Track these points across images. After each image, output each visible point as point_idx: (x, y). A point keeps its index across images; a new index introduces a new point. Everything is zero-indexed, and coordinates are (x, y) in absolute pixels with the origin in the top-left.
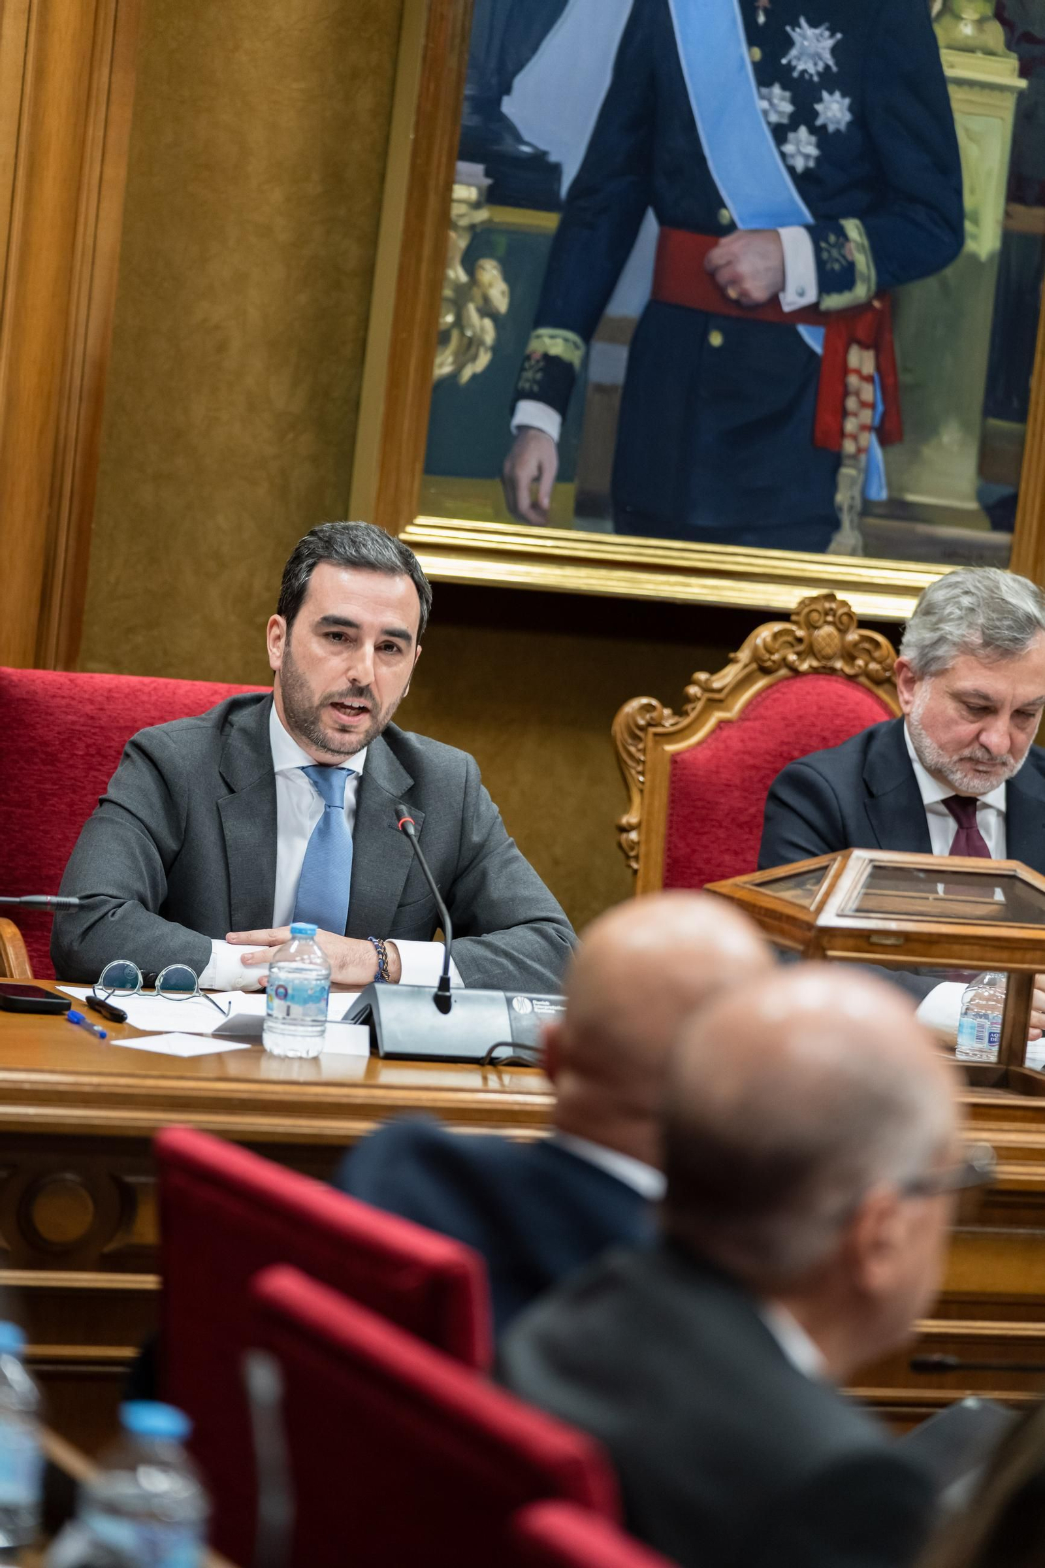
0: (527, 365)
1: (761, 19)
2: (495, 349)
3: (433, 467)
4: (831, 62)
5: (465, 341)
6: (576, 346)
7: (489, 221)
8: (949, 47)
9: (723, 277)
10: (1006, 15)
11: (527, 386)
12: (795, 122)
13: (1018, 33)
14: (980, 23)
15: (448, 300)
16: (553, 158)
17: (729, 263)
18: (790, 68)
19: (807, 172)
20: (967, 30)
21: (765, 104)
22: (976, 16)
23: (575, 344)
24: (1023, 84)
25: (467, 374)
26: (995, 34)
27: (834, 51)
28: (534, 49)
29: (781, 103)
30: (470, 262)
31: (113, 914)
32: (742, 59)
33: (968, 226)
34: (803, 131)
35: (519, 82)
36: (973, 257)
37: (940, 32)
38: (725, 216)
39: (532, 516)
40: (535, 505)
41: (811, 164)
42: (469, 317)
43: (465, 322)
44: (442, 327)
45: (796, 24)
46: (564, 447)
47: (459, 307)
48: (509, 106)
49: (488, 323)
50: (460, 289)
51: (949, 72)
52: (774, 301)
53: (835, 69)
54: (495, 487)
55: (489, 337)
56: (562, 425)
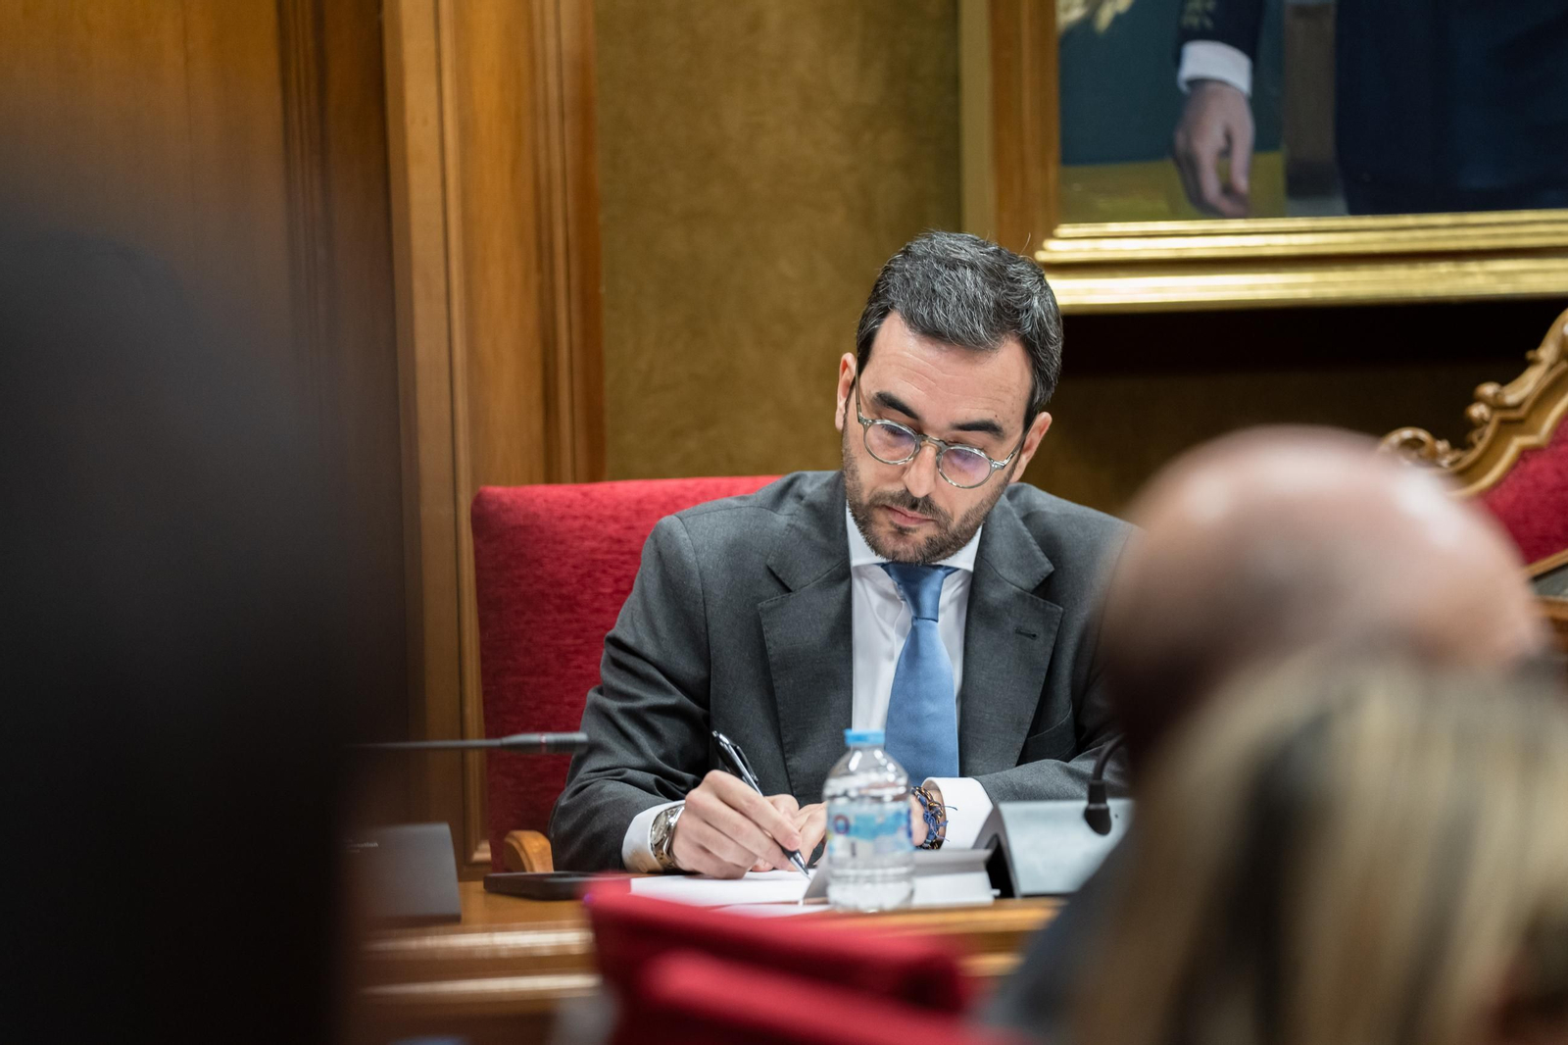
3: (1071, 156)
11: (1195, 21)
25: (1105, 16)
39: (1225, 204)
40: (1228, 189)
46: (1260, 101)
54: (1167, 170)
56: (1252, 70)
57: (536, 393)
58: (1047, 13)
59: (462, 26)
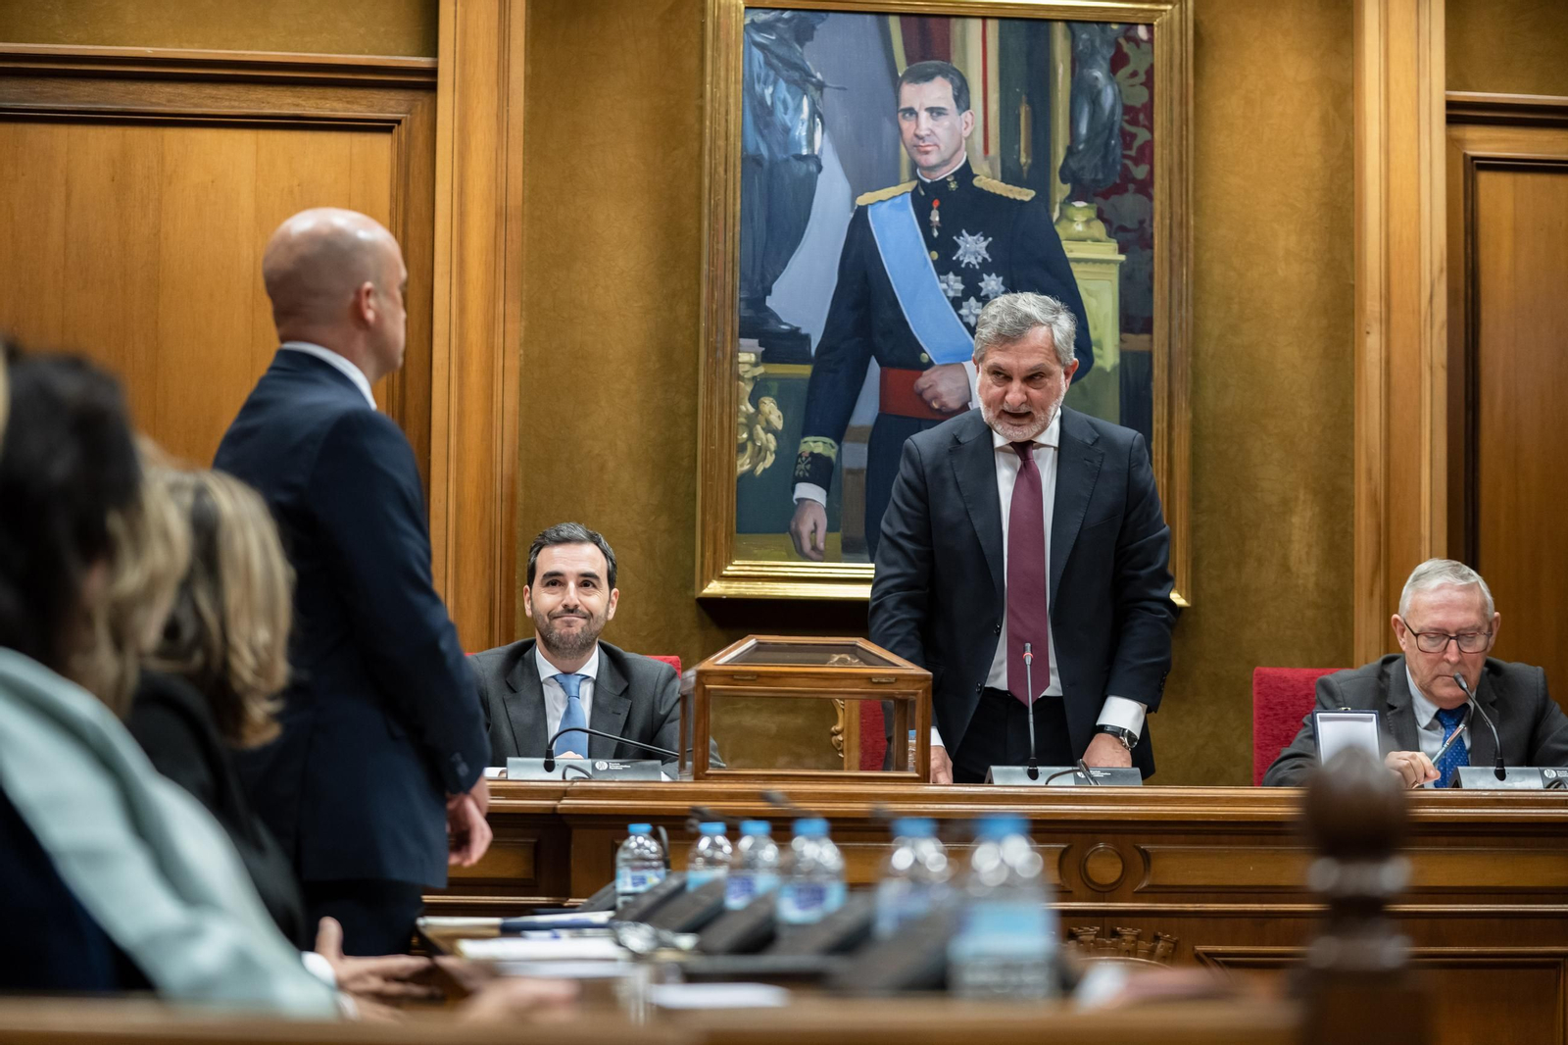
0: (799, 460)
1: (936, 234)
2: (776, 452)
3: (741, 529)
4: (987, 256)
5: (757, 448)
6: (833, 447)
7: (765, 373)
8: (1066, 240)
9: (927, 395)
10: (1105, 216)
11: (801, 473)
12: (966, 296)
13: (1115, 226)
14: (1088, 222)
15: (742, 424)
17: (931, 386)
18: (959, 262)
20: (1079, 228)
21: (944, 286)
22: (1084, 219)
23: (831, 445)
24: (1122, 258)
25: (760, 469)
26: (1099, 229)
27: (987, 248)
28: (784, 265)
29: (955, 284)
30: (754, 399)
32: (926, 259)
33: (1095, 350)
34: (972, 300)
35: (775, 287)
36: (1101, 370)
37: (1061, 230)
38: (924, 357)
39: (813, 554)
40: (814, 548)
42: (758, 434)
43: (755, 437)
44: (740, 442)
45: (960, 235)
46: (830, 510)
47: (750, 426)
48: (770, 302)
49: (771, 437)
50: (749, 417)
51: (1069, 255)
53: (990, 260)
54: (786, 539)
55: (773, 445)
56: (828, 496)
57: (486, 621)
58: (732, 466)
59: (460, 460)
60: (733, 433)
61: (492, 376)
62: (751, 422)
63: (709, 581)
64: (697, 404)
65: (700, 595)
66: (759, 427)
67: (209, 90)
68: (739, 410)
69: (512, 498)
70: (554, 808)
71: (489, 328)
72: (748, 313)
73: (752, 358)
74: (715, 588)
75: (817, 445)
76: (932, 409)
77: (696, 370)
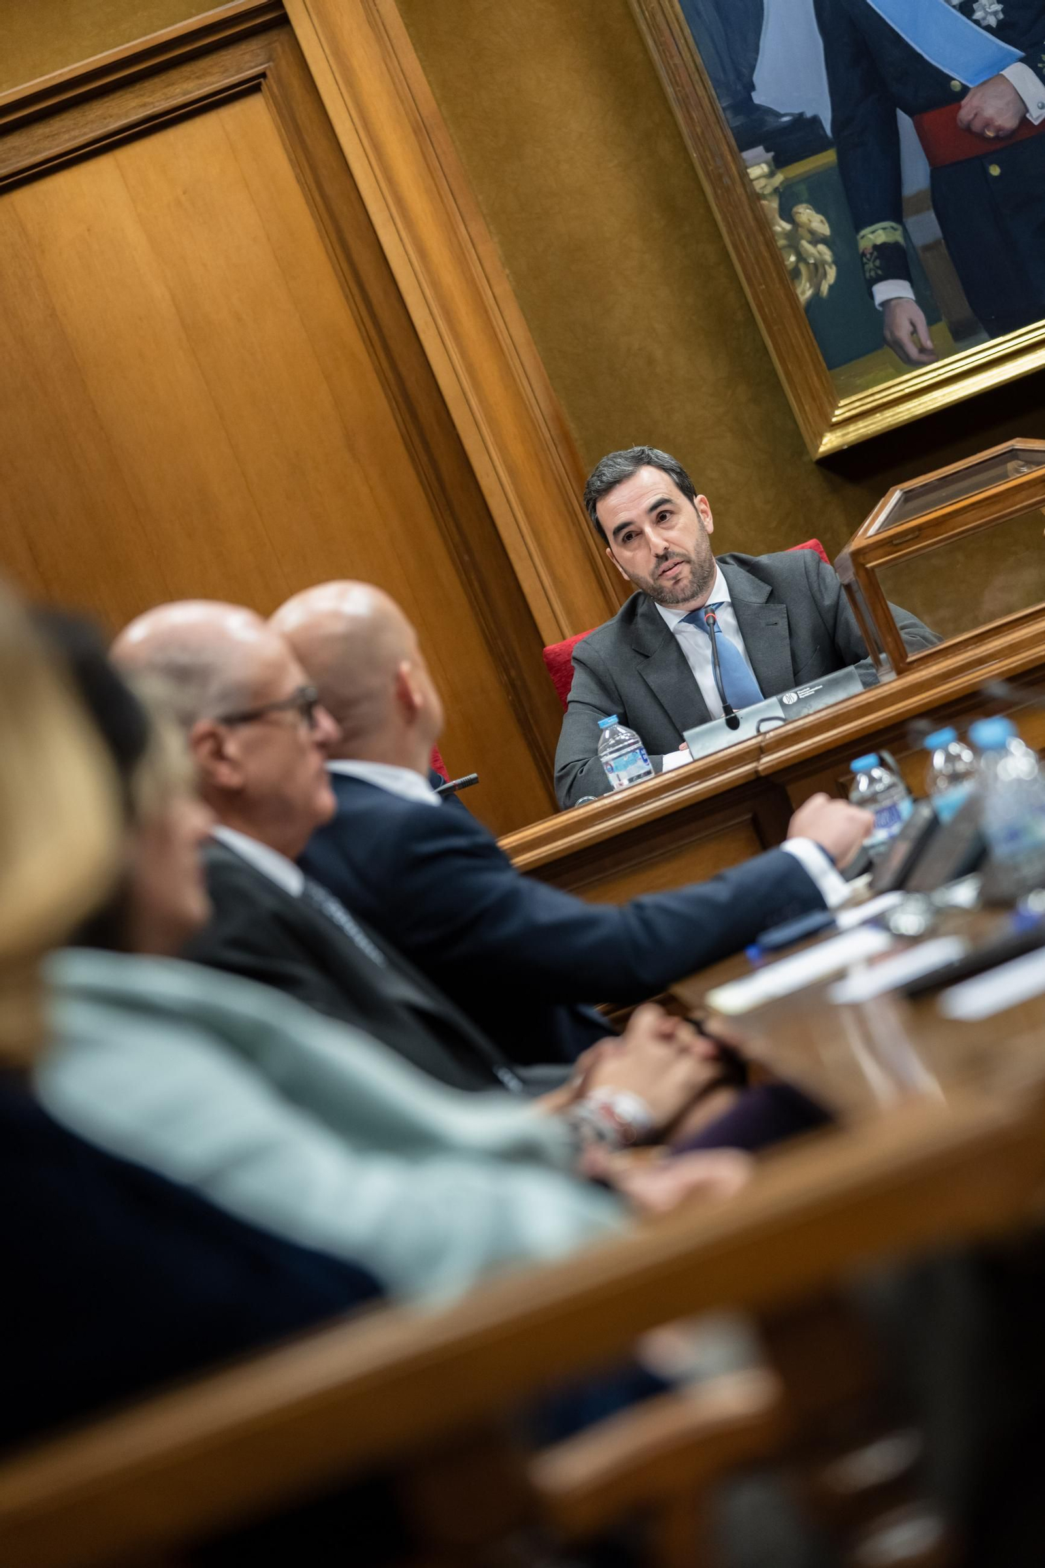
0: (865, 260)
2: (835, 262)
3: (833, 364)
5: (812, 267)
6: (895, 229)
7: (786, 179)
9: (977, 126)
11: (873, 274)
15: (784, 247)
16: (809, 114)
17: (976, 115)
19: (1000, 22)
23: (892, 228)
25: (825, 288)
28: (756, 50)
30: (787, 214)
31: (582, 772)
35: (757, 78)
38: (956, 85)
39: (924, 358)
40: (922, 350)
41: (1001, 16)
42: (806, 250)
43: (804, 256)
44: (790, 267)
46: (921, 301)
47: (795, 248)
48: (758, 98)
49: (822, 247)
50: (788, 235)
52: (1024, 122)
55: (827, 255)
56: (912, 286)
57: (594, 585)
58: (792, 297)
59: (492, 421)
60: (778, 262)
61: (486, 312)
62: (793, 239)
63: (821, 436)
64: (724, 247)
65: (818, 456)
66: (804, 243)
67: (40, 130)
68: (773, 234)
69: (566, 438)
70: (756, 772)
71: (461, 259)
72: (738, 121)
73: (764, 168)
74: (830, 442)
75: (877, 235)
76: (989, 139)
77: (708, 209)
